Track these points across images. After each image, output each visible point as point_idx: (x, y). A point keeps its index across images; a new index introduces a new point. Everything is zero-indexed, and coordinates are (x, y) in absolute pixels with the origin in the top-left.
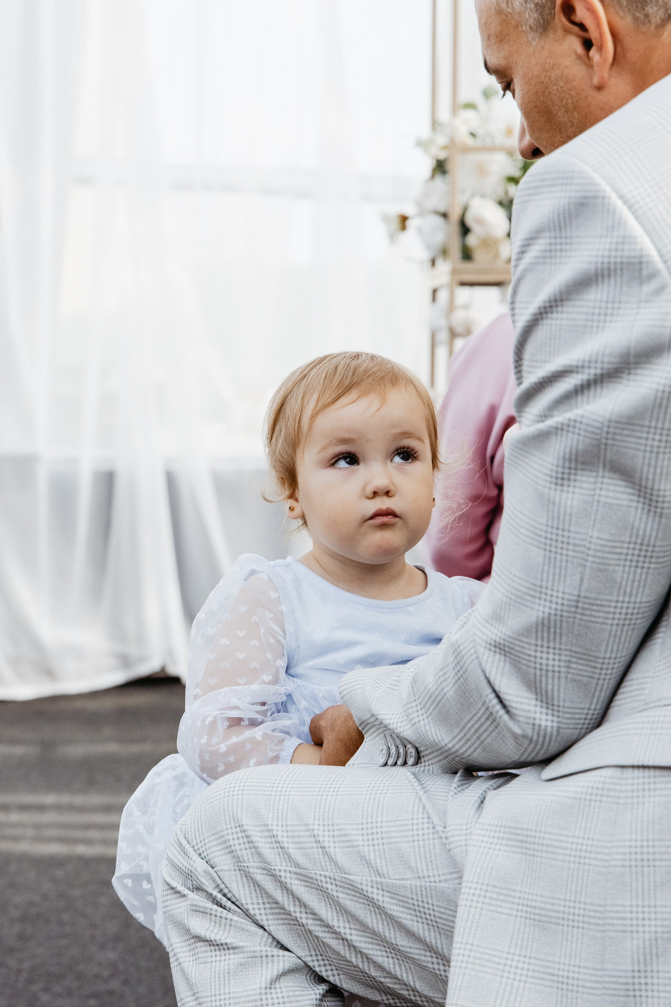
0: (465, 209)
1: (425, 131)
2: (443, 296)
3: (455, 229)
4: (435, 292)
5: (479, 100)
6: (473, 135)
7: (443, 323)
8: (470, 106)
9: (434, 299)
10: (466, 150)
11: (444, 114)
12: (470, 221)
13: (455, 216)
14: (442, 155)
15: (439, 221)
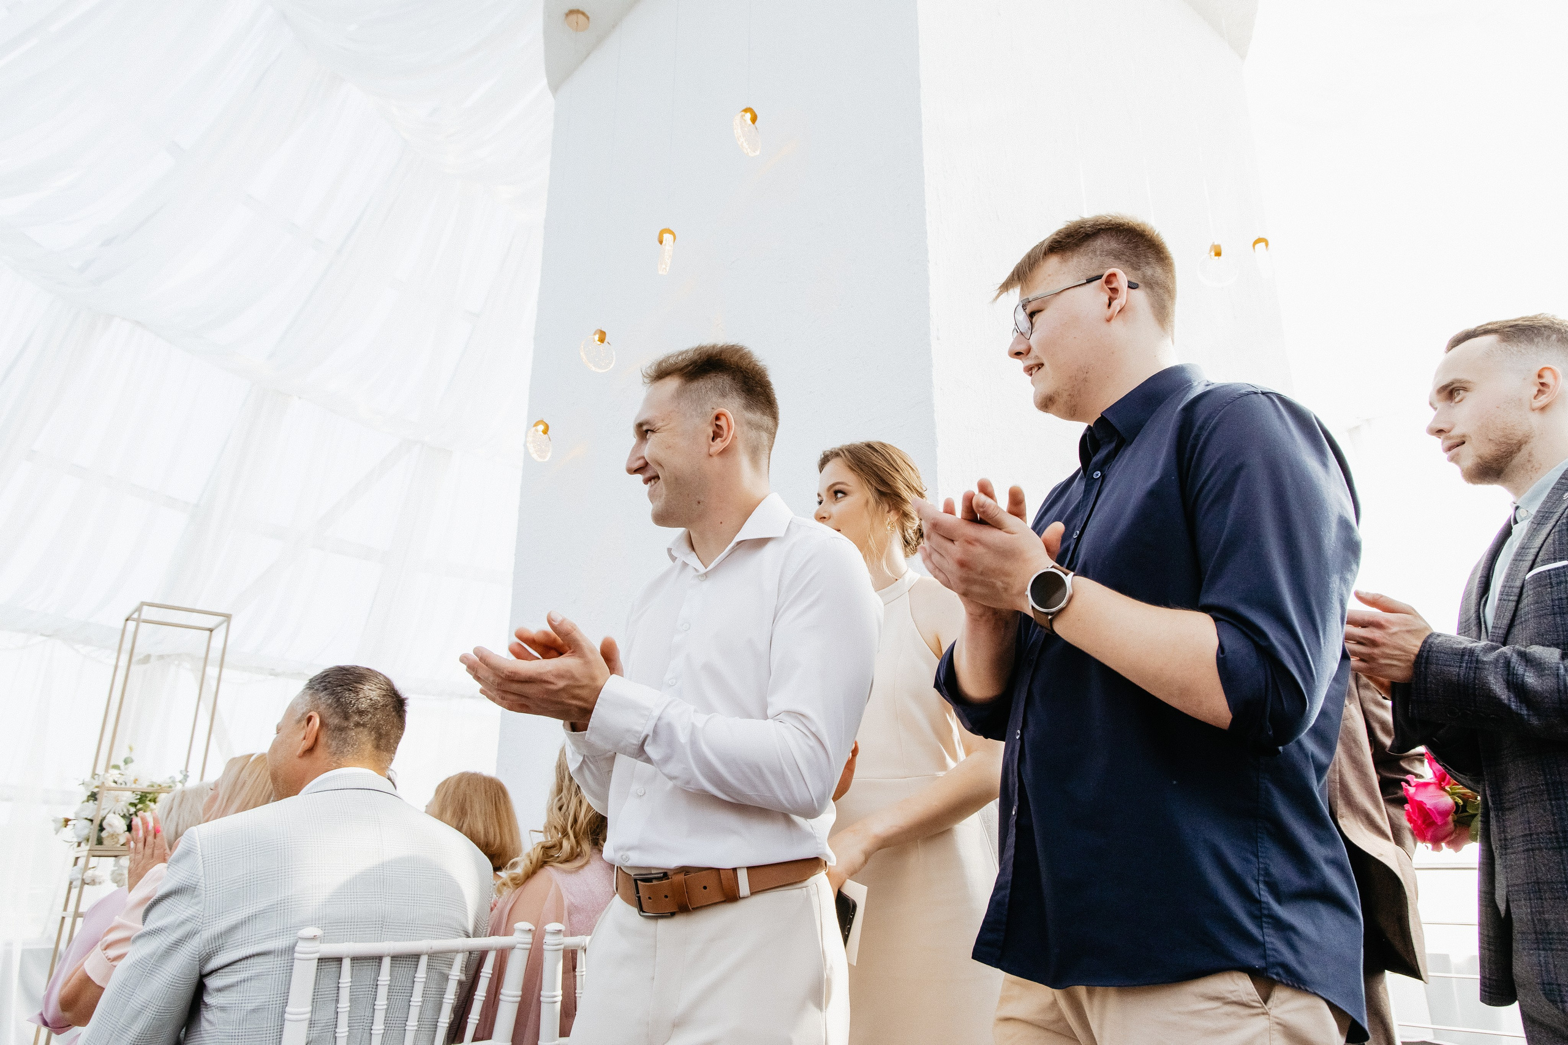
0: (103, 819)
1: (87, 777)
2: (81, 862)
3: (97, 828)
4: (77, 858)
5: (122, 764)
6: (115, 782)
7: (80, 876)
8: (116, 767)
9: (75, 864)
10: (110, 789)
11: (100, 770)
12: (105, 824)
13: (97, 822)
14: (96, 790)
15: (89, 823)
